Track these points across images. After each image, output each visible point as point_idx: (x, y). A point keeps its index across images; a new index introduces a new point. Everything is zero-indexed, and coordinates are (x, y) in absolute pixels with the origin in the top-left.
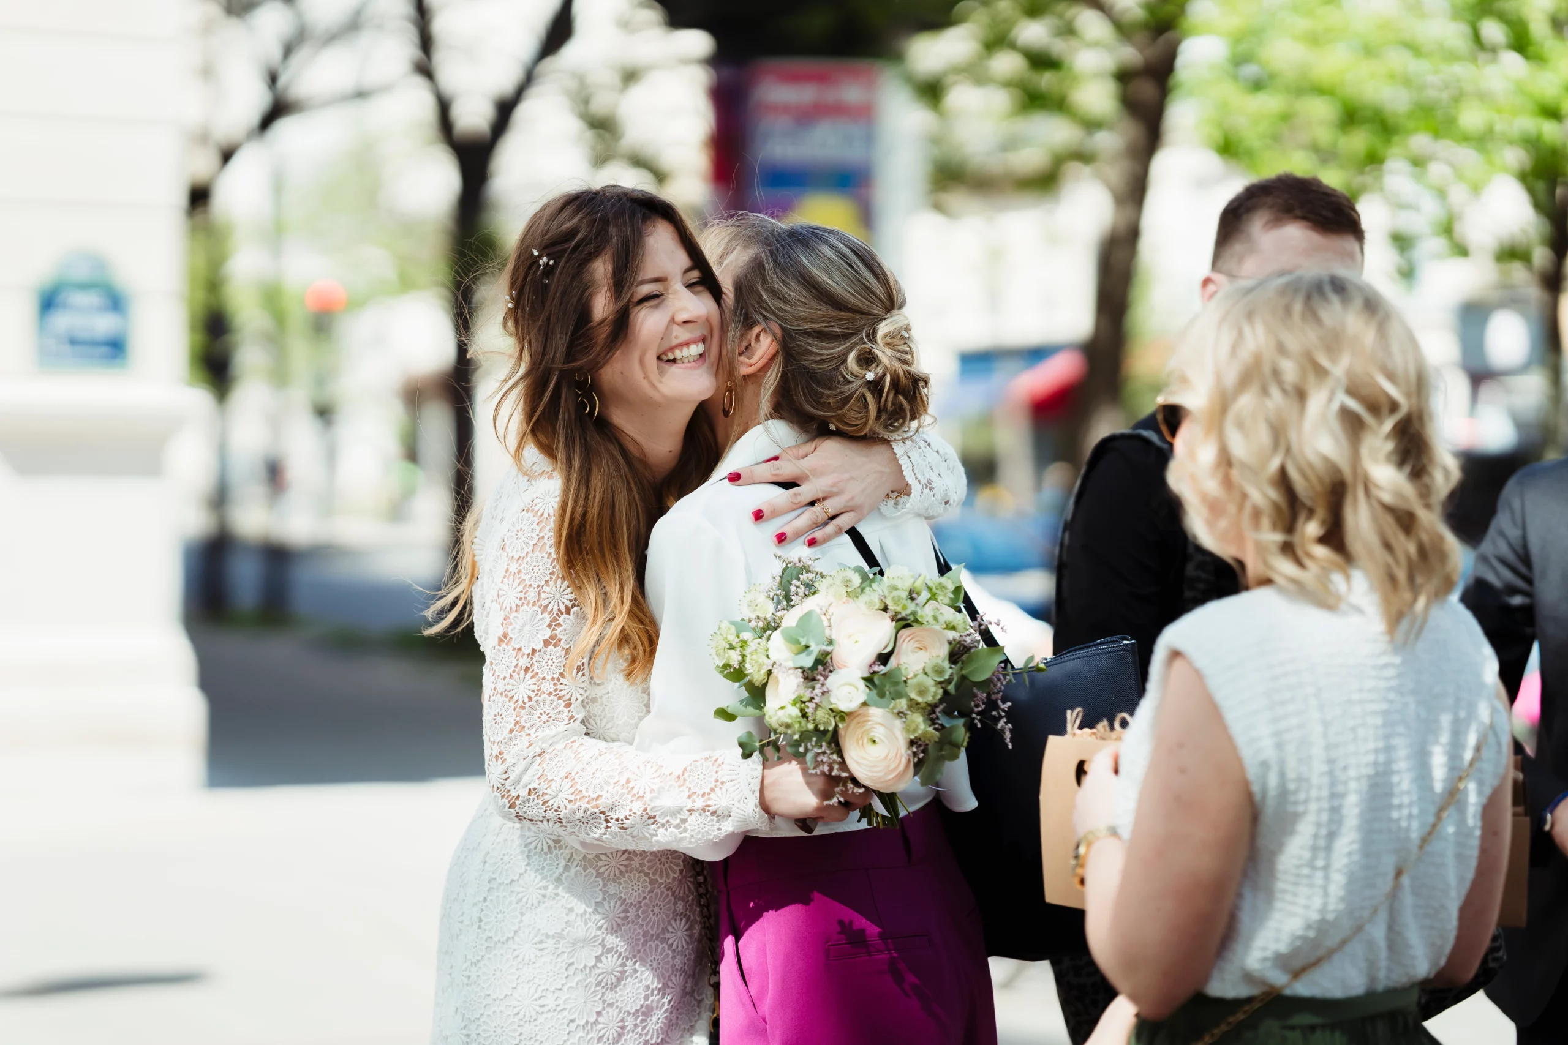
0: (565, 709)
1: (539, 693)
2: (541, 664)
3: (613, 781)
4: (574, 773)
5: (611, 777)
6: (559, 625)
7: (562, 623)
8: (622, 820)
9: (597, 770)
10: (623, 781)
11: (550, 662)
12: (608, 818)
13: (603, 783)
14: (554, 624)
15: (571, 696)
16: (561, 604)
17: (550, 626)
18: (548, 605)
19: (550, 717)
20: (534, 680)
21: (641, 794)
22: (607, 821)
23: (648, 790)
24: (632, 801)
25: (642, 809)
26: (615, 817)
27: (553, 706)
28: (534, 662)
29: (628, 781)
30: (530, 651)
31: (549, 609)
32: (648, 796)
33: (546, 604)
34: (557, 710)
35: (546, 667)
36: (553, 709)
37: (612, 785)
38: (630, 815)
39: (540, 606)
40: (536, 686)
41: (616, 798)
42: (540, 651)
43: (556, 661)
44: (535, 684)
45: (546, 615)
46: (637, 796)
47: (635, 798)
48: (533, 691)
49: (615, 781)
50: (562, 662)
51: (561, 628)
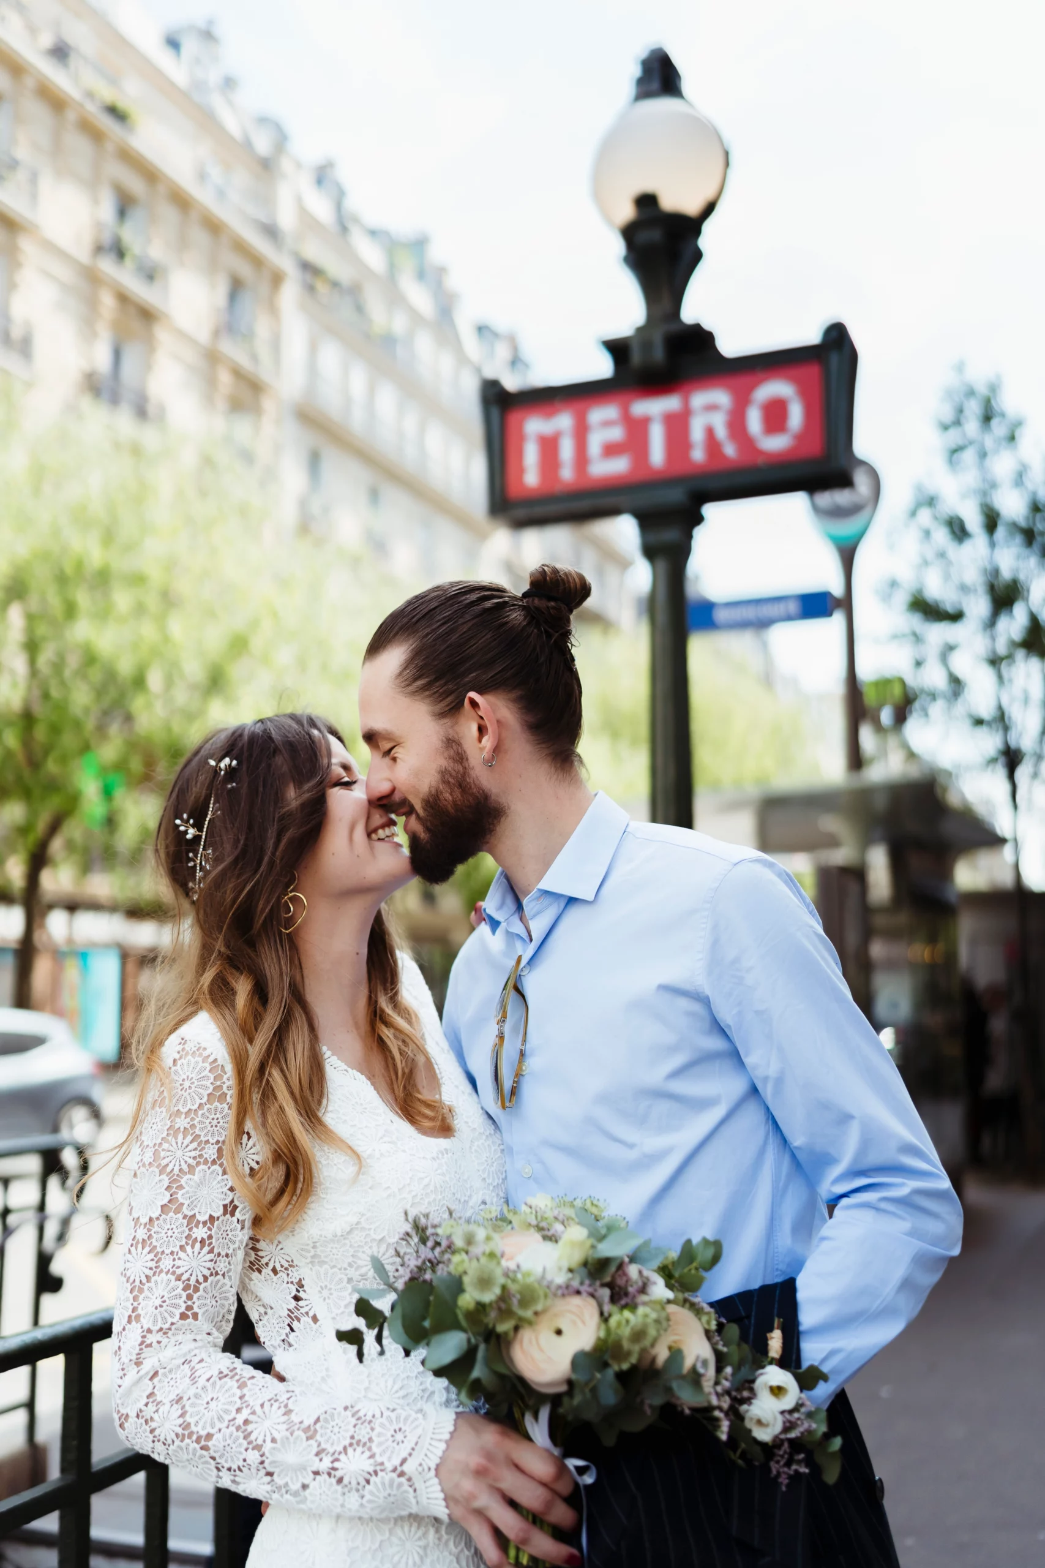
0: (182, 1292)
1: (158, 1270)
2: (160, 1235)
3: (227, 1418)
4: (185, 1399)
5: (226, 1412)
6: (181, 1187)
7: (184, 1185)
8: (235, 1471)
9: (212, 1399)
10: (240, 1421)
11: (170, 1233)
12: (220, 1466)
13: (216, 1417)
14: (175, 1186)
15: (191, 1275)
16: (183, 1163)
17: (168, 1188)
18: (167, 1165)
19: (164, 1302)
20: (152, 1256)
21: (260, 1442)
22: (218, 1469)
23: (268, 1439)
24: (246, 1450)
25: (259, 1461)
26: (227, 1466)
27: (170, 1287)
28: (153, 1234)
29: (246, 1422)
30: (146, 1220)
31: (169, 1169)
32: (269, 1445)
33: (165, 1164)
34: (174, 1293)
35: (165, 1239)
36: (169, 1292)
37: (226, 1423)
38: (244, 1466)
39: (157, 1167)
40: (154, 1263)
41: (229, 1441)
42: (158, 1219)
43: (176, 1231)
44: (152, 1260)
45: (164, 1177)
46: (255, 1443)
47: (251, 1446)
48: (151, 1269)
49: (231, 1417)
50: (183, 1232)
51: (184, 1191)
